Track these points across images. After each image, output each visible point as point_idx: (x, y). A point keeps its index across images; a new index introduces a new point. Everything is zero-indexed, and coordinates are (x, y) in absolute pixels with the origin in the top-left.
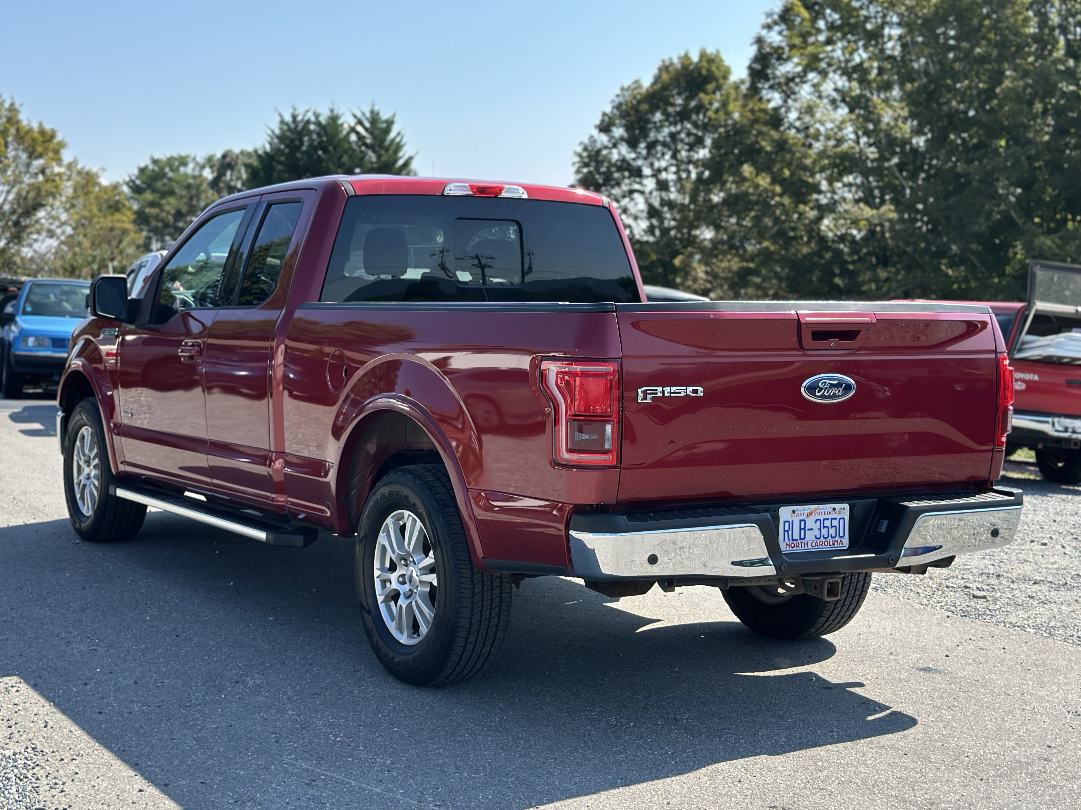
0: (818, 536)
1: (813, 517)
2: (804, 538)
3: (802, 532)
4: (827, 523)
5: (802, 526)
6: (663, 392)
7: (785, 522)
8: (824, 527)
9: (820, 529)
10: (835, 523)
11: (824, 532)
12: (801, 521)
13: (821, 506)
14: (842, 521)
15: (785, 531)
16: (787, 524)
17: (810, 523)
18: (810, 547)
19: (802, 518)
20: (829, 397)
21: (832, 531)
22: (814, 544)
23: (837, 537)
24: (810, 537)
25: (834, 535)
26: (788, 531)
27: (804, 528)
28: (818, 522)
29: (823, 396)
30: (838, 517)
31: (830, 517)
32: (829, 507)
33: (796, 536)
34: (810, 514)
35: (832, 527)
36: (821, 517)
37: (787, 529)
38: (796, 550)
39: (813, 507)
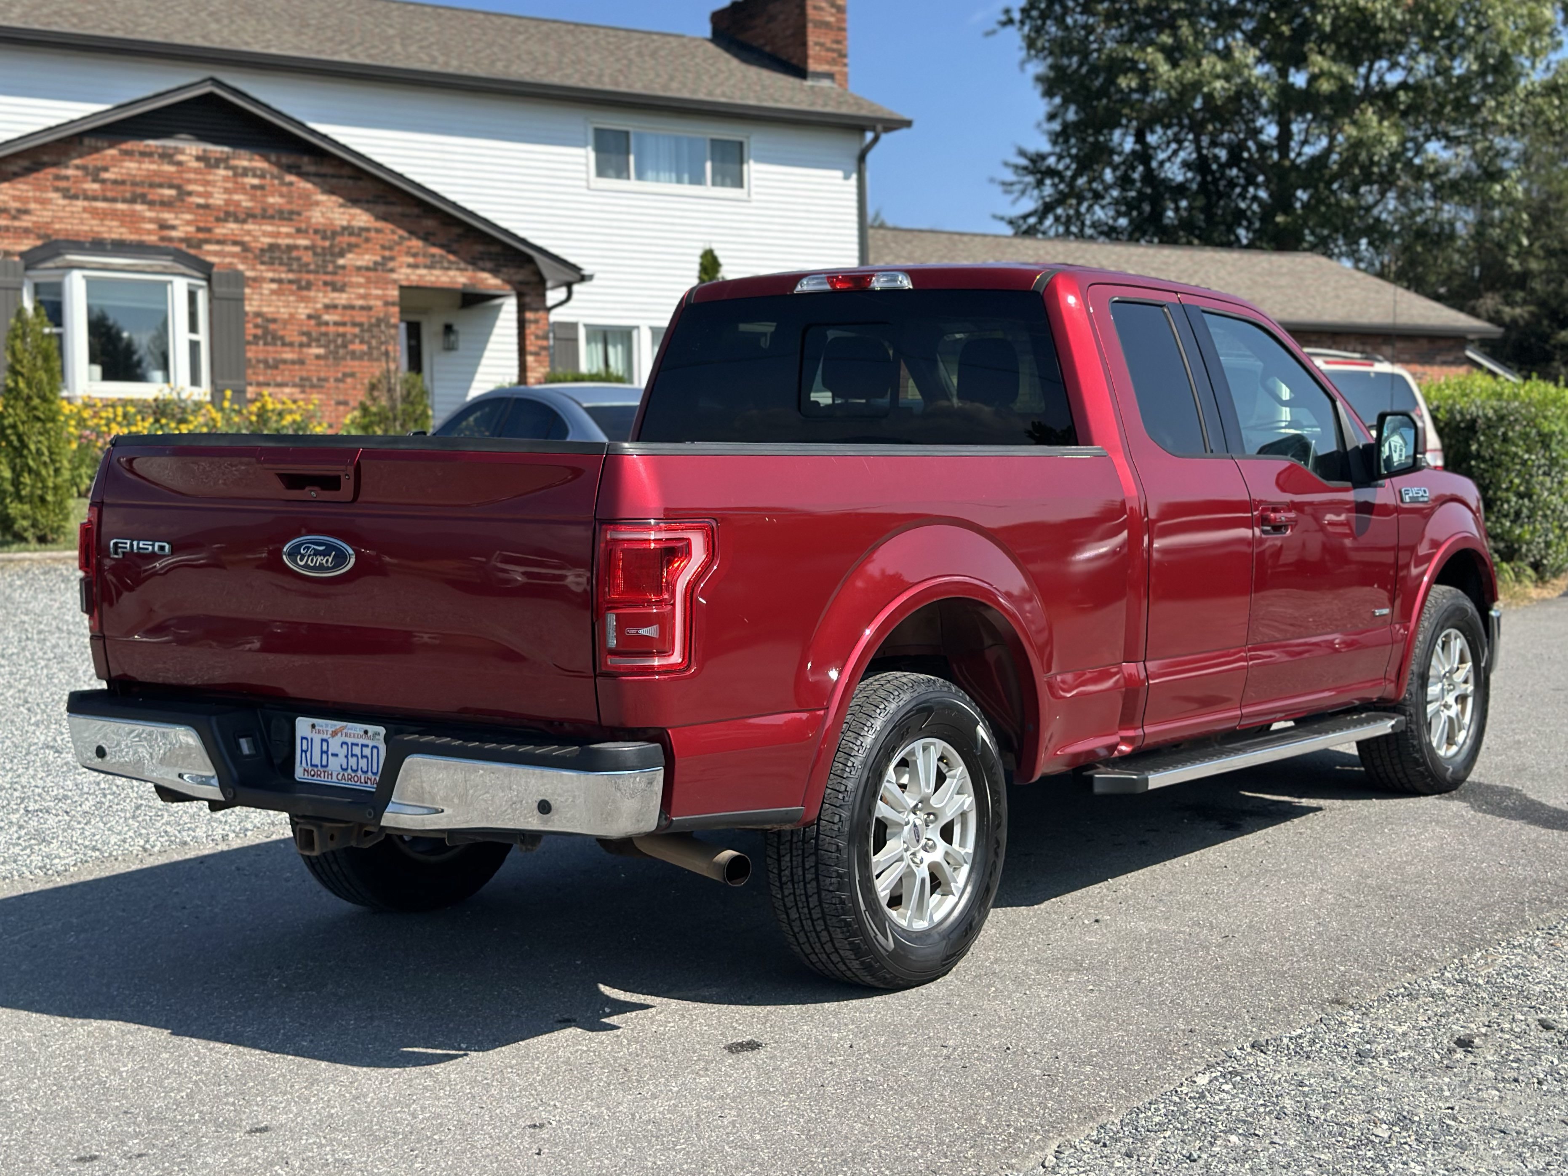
0: (345, 766)
1: (339, 739)
2: (327, 766)
3: (324, 756)
4: (357, 750)
5: (325, 748)
6: (132, 545)
7: (303, 738)
8: (352, 755)
9: (347, 757)
10: (367, 752)
11: (353, 761)
12: (323, 740)
13: (350, 725)
14: (375, 751)
15: (302, 751)
16: (305, 742)
17: (335, 745)
18: (335, 779)
19: (325, 737)
20: (314, 568)
21: (363, 763)
22: (340, 777)
23: (370, 773)
24: (334, 765)
25: (365, 769)
26: (306, 752)
27: (327, 752)
28: (345, 747)
29: (306, 566)
30: (371, 743)
31: (361, 741)
32: (359, 728)
33: (316, 761)
34: (334, 734)
35: (362, 757)
36: (350, 740)
37: (305, 748)
38: (316, 780)
39: (339, 724)
